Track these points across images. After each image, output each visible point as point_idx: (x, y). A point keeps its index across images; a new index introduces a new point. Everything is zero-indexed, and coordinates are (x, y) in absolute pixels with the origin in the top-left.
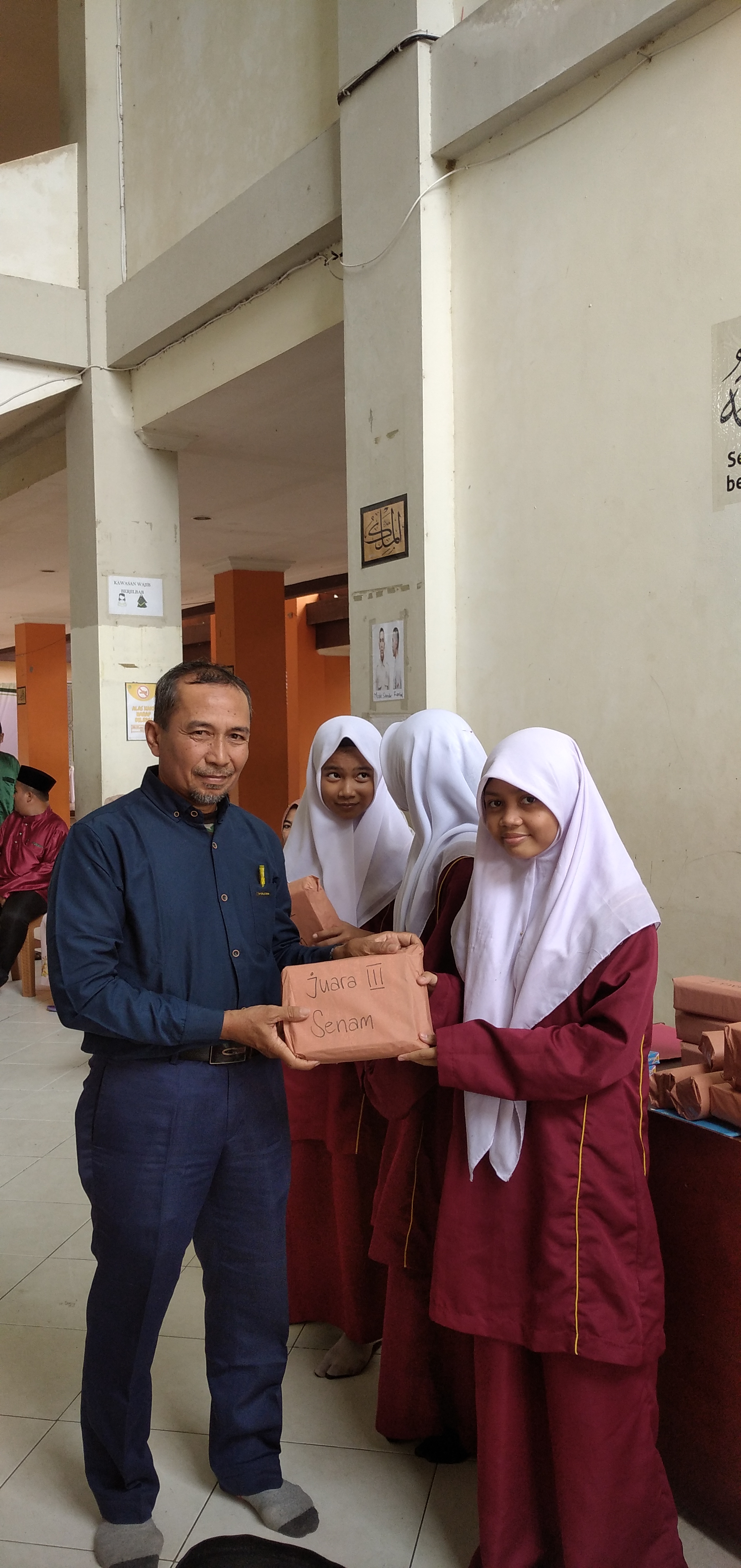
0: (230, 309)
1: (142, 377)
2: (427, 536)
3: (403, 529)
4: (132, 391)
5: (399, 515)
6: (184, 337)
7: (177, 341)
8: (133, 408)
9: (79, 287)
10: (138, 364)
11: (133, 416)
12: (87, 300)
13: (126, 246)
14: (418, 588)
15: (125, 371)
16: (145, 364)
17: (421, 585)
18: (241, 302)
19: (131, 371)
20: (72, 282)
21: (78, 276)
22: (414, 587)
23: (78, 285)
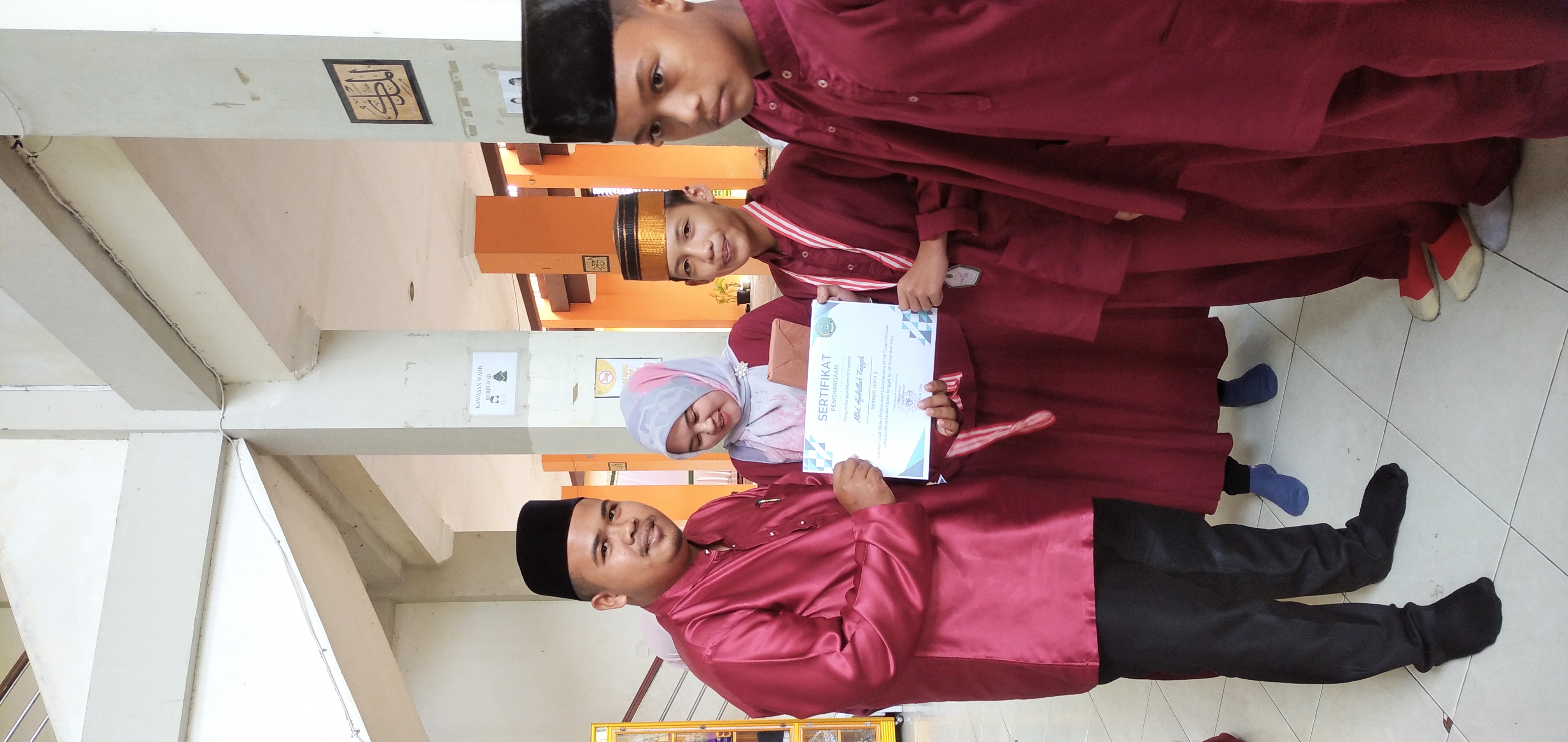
0: (124, 273)
1: (229, 369)
2: (378, 33)
3: (373, 67)
4: (248, 383)
5: (354, 71)
6: (171, 326)
7: (178, 333)
8: (270, 382)
9: (128, 440)
10: (215, 375)
11: (279, 381)
12: (142, 432)
13: (74, 386)
14: (451, 48)
15: (224, 389)
16: (213, 368)
17: (448, 45)
18: (112, 259)
19: (225, 382)
20: (121, 447)
21: (115, 440)
22: (452, 55)
23: (126, 440)
